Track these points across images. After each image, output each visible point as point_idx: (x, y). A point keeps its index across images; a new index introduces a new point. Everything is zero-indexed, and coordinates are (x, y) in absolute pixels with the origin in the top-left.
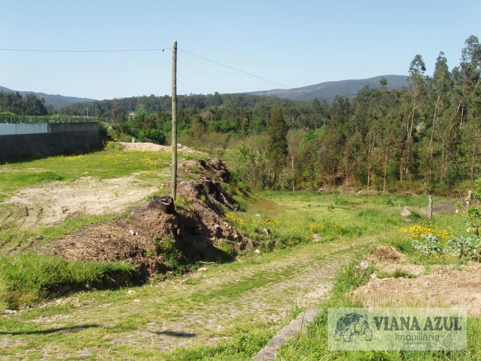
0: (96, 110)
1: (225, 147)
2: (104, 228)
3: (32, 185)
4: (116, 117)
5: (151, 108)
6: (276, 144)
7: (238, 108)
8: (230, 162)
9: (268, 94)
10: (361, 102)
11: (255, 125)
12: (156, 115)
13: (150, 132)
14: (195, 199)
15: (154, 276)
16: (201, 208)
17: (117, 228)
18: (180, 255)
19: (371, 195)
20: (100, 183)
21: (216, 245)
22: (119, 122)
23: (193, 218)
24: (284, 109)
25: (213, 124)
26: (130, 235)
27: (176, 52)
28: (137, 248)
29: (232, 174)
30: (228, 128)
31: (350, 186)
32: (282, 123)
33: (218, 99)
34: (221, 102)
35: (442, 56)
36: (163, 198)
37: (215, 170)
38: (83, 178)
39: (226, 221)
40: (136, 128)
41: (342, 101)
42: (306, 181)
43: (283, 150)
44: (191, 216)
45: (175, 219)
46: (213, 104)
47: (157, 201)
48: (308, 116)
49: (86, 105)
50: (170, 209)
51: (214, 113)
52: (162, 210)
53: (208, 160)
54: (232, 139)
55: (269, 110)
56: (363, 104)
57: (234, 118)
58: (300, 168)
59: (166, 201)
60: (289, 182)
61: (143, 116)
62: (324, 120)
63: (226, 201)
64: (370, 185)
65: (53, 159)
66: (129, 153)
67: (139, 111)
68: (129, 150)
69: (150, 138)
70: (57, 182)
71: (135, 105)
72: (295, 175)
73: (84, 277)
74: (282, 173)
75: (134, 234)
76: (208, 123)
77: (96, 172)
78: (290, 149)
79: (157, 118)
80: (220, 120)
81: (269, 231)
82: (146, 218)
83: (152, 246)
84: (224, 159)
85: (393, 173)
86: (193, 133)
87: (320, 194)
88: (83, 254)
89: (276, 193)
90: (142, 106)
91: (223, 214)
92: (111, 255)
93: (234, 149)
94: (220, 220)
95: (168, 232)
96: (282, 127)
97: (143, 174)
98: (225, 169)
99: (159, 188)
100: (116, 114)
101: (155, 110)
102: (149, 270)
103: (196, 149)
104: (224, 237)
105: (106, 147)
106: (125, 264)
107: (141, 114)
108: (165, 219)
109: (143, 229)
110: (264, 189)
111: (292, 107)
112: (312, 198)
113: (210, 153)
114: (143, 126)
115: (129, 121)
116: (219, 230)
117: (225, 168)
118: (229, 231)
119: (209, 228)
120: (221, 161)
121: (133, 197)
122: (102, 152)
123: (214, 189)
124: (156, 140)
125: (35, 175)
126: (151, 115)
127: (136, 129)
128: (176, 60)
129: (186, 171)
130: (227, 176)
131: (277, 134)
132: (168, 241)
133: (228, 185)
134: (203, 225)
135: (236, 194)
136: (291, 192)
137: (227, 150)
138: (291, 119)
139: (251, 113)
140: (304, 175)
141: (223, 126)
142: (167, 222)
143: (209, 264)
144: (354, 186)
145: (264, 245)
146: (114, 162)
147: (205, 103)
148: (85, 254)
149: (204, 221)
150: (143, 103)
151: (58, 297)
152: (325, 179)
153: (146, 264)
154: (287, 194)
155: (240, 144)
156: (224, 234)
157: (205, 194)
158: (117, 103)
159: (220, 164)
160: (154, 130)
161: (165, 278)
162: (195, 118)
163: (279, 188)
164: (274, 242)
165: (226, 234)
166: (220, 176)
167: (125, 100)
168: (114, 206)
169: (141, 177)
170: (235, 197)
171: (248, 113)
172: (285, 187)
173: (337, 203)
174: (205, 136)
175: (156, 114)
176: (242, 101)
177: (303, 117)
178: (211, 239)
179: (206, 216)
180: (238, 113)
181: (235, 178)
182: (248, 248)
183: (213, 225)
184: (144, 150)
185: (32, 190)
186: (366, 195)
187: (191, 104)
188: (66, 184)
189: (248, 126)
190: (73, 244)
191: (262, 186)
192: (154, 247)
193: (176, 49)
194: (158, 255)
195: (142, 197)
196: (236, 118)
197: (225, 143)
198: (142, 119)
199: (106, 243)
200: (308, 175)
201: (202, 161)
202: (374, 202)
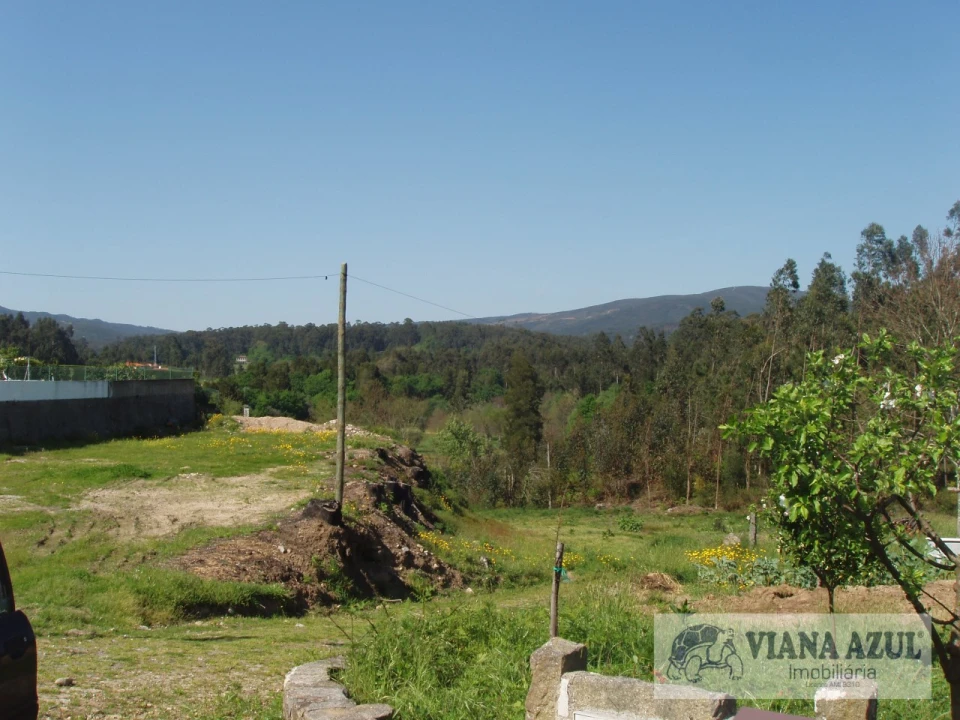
0: (172, 350)
1: (423, 427)
2: (240, 543)
3: (104, 483)
4: (210, 366)
5: (280, 349)
6: (519, 421)
7: (450, 350)
8: (432, 456)
9: (509, 324)
10: (689, 340)
11: (483, 383)
12: (290, 363)
13: (278, 397)
14: (372, 509)
15: (315, 609)
16: (381, 521)
17: (259, 543)
18: (350, 585)
19: (691, 514)
20: (213, 484)
21: (404, 578)
22: (217, 375)
23: (368, 535)
24: (539, 354)
25: (401, 381)
26: (279, 553)
27: (345, 280)
28: (290, 570)
29: (434, 475)
30: (430, 388)
31: (655, 499)
32: (531, 382)
33: (411, 332)
34: (417, 339)
35: (828, 261)
36: (325, 502)
37: (404, 467)
38: (184, 475)
39: (421, 544)
40: (253, 387)
41: (651, 338)
42: (575, 491)
43: (533, 433)
44: (366, 532)
45: (343, 534)
46: (402, 342)
47: (316, 506)
48: (585, 367)
49: (152, 341)
50: (336, 518)
51: (403, 360)
52: (324, 519)
53: (392, 449)
54: (437, 411)
55: (509, 355)
56: (692, 343)
57: (441, 370)
58: (562, 464)
59: (330, 507)
60: (542, 491)
61: (263, 365)
62: (617, 373)
63: (421, 518)
64: (691, 497)
65: (119, 443)
66: (251, 435)
67: (256, 354)
68: (249, 429)
69: (278, 408)
70: (142, 481)
71: (249, 341)
72: (552, 479)
73: (226, 598)
74: (529, 475)
75: (285, 552)
76: (390, 379)
77: (201, 466)
78: (546, 429)
79: (292, 369)
80: (414, 373)
81: (489, 562)
82: (301, 531)
83: (311, 569)
84: (422, 449)
85: (734, 474)
86: (362, 398)
87: (596, 513)
88: (218, 572)
89: (518, 511)
90: (262, 345)
91: (416, 534)
92: (256, 576)
93: (440, 429)
94: (412, 542)
95: (333, 551)
96: (530, 389)
97: (282, 471)
98: (421, 466)
99: (313, 491)
100: (211, 358)
101: (288, 353)
102: (308, 600)
103: (369, 429)
104: (417, 567)
105: (208, 423)
106: (277, 588)
107: (260, 361)
108: (328, 533)
109: (298, 545)
110: (494, 504)
111: (555, 350)
112: (582, 520)
113: (396, 437)
114: (264, 385)
115: (236, 373)
116: (409, 557)
117: (422, 464)
118: (425, 557)
119: (393, 551)
120: (414, 451)
121: (274, 505)
122: (202, 433)
123: (402, 495)
124: (289, 411)
125: (104, 469)
126: (280, 362)
127: (252, 390)
128: (345, 292)
129: (354, 466)
130: (424, 477)
131: (521, 402)
132: (333, 564)
133: (426, 492)
134: (384, 547)
135: (440, 509)
136: (544, 511)
137: (428, 432)
138: (553, 373)
139: (475, 360)
140: (571, 480)
141: (421, 386)
142: (331, 536)
143: (394, 603)
144: (661, 499)
145: (480, 583)
146: (228, 449)
147: (385, 339)
148: (221, 573)
149: (385, 542)
150: (265, 339)
151: (197, 619)
152: (609, 488)
153: (304, 592)
154: (536, 514)
155: (452, 421)
156: (416, 562)
157: (387, 501)
158: (214, 338)
159: (413, 456)
160: (285, 393)
161: (330, 613)
162: (365, 370)
163: (522, 504)
164: (497, 579)
165: (420, 562)
166: (412, 477)
167: (230, 332)
168: (246, 516)
169: (281, 475)
170: (438, 513)
171: (469, 361)
172: (533, 500)
173: (623, 528)
174: (384, 404)
175: (289, 360)
176: (458, 337)
177: (576, 368)
178: (396, 569)
179: (389, 534)
180: (451, 362)
181: (439, 482)
182: (454, 586)
183: (400, 548)
184: (275, 430)
185: (106, 493)
186: (681, 515)
187: (358, 342)
188: (158, 485)
189: (469, 386)
190: (201, 561)
191: (491, 500)
192: (314, 571)
193: (345, 275)
194: (320, 581)
195: (289, 504)
196: (445, 370)
197: (425, 419)
198: (262, 369)
199: (247, 561)
200: (577, 478)
201: (382, 450)
202: (693, 527)
